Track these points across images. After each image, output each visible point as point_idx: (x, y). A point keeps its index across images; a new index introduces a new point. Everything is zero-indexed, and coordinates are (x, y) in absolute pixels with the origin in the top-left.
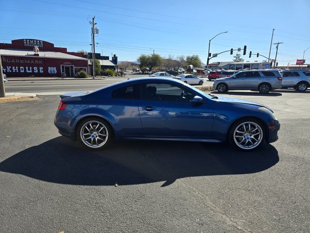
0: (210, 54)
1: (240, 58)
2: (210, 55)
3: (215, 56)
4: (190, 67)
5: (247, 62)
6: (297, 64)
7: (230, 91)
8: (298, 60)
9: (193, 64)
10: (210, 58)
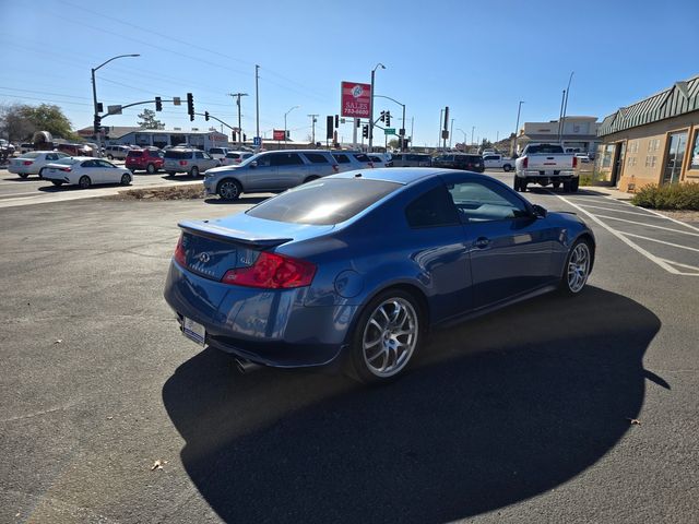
0: (101, 104)
1: (155, 119)
2: (99, 107)
3: (116, 110)
4: (44, 137)
5: (176, 129)
6: (275, 139)
7: (242, 196)
8: (275, 131)
9: (50, 131)
10: (100, 114)
